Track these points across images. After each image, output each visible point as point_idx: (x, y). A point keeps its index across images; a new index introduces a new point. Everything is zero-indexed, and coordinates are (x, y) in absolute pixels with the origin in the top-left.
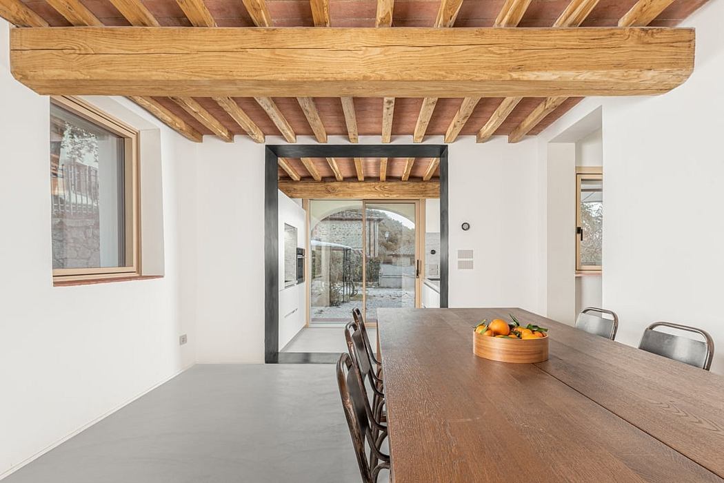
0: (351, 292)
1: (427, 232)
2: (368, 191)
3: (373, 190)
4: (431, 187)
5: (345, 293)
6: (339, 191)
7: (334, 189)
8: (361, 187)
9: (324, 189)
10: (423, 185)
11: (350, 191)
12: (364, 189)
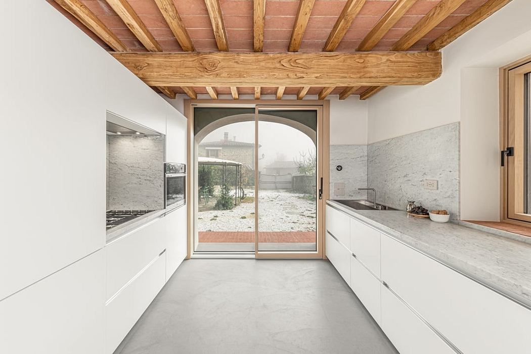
0: (242, 195)
1: (331, 143)
2: (270, 68)
3: (278, 65)
4: (374, 60)
5: (237, 196)
6: (223, 68)
7: (214, 65)
8: (258, 61)
9: (197, 65)
10: (361, 58)
11: (239, 67)
12: (263, 64)
